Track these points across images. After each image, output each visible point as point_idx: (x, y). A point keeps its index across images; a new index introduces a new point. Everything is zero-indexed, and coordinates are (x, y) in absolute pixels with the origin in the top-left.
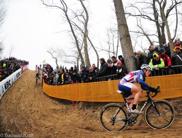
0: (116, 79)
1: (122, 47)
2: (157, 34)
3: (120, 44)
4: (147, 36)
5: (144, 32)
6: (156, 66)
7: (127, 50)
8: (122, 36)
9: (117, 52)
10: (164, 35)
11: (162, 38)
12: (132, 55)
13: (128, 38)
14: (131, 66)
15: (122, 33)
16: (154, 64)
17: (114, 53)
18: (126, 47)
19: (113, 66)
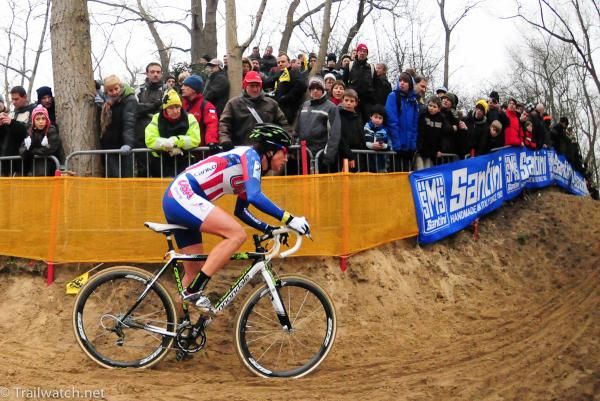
0: (19, 175)
1: (55, 58)
2: (189, 22)
4: (151, 23)
5: (142, 9)
6: (172, 141)
7: (70, 69)
8: (59, 18)
9: (34, 72)
10: (212, 26)
11: (203, 38)
12: (86, 91)
13: (82, 25)
14: (78, 132)
15: (61, 6)
17: (23, 73)
18: (69, 58)
19: (14, 121)
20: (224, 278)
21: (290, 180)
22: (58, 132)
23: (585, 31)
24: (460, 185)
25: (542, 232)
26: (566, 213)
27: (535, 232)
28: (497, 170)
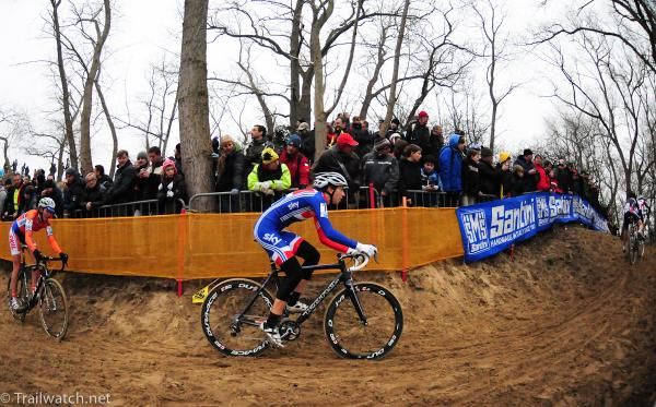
0: (154, 213)
1: (181, 124)
2: (289, 94)
3: (177, 115)
4: (259, 96)
5: (253, 85)
6: (267, 184)
7: (192, 132)
8: (185, 93)
9: (168, 136)
10: (307, 97)
11: (299, 107)
12: (204, 148)
13: (202, 101)
14: (198, 179)
15: (186, 85)
16: (262, 178)
17: (160, 137)
18: (191, 124)
19: (151, 174)
20: (311, 287)
21: (361, 213)
22: (184, 179)
23: (611, 111)
24: (499, 218)
25: (568, 256)
26: (588, 243)
27: (562, 256)
28: (529, 208)
